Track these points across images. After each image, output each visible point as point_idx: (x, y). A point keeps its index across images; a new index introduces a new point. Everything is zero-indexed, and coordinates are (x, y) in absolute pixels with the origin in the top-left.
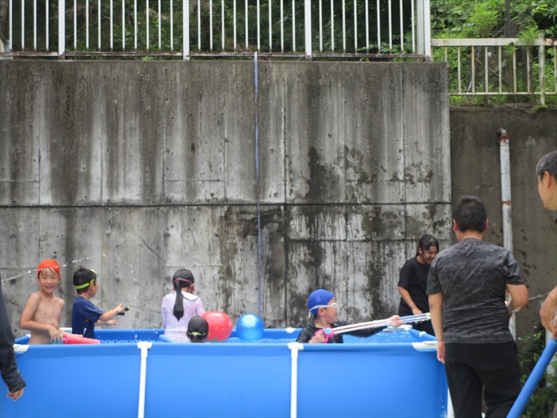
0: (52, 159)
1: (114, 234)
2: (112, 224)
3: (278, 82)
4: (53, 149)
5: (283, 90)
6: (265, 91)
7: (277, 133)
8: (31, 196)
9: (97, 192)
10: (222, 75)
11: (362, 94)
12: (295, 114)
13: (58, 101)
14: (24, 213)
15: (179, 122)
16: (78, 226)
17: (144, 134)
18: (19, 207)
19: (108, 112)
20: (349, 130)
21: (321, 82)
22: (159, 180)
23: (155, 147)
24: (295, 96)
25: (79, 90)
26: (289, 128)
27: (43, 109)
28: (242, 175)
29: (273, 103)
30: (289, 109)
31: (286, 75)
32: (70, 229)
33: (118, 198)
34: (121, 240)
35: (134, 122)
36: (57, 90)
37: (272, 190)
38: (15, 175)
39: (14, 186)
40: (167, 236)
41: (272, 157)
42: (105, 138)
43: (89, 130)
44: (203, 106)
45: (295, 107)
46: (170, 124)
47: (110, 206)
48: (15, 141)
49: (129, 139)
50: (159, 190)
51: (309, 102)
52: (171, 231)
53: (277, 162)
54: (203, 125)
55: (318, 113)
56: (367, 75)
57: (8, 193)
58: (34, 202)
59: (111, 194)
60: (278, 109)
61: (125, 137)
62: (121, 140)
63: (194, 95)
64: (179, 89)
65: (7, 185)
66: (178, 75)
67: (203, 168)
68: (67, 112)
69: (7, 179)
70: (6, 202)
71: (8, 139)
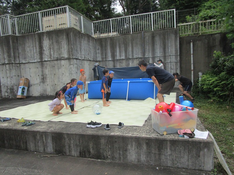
0: (111, 53)
1: (121, 64)
2: (120, 63)
3: (147, 36)
4: (111, 51)
5: (148, 38)
6: (144, 38)
7: (147, 45)
8: (108, 59)
9: (118, 58)
10: (137, 36)
11: (162, 36)
12: (150, 42)
13: (111, 43)
14: (107, 62)
15: (130, 45)
16: (115, 63)
17: (125, 47)
19: (119, 44)
20: (160, 43)
21: (154, 35)
22: (127, 55)
23: (127, 49)
24: (150, 38)
25: (114, 41)
26: (149, 44)
27: (109, 45)
28: (141, 53)
29: (146, 40)
30: (149, 41)
31: (148, 35)
32: (114, 64)
33: (121, 58)
34: (122, 65)
35: (123, 45)
36: (111, 42)
37: (146, 55)
38: (106, 56)
39: (106, 58)
40: (129, 64)
41: (146, 49)
42: (119, 49)
43: (116, 48)
44: (134, 42)
45: (150, 40)
46: (129, 45)
47: (120, 60)
48: (105, 50)
50: (127, 56)
51: (152, 39)
52: (130, 63)
53: (147, 50)
54: (134, 45)
55: (154, 41)
56: (163, 33)
57: (105, 58)
58: (109, 60)
59: (120, 58)
60: (147, 41)
62: (121, 49)
63: (133, 40)
64: (130, 39)
66: (130, 37)
67: (135, 52)
68: (113, 45)
69: (105, 56)
70: (105, 60)
71: (104, 50)
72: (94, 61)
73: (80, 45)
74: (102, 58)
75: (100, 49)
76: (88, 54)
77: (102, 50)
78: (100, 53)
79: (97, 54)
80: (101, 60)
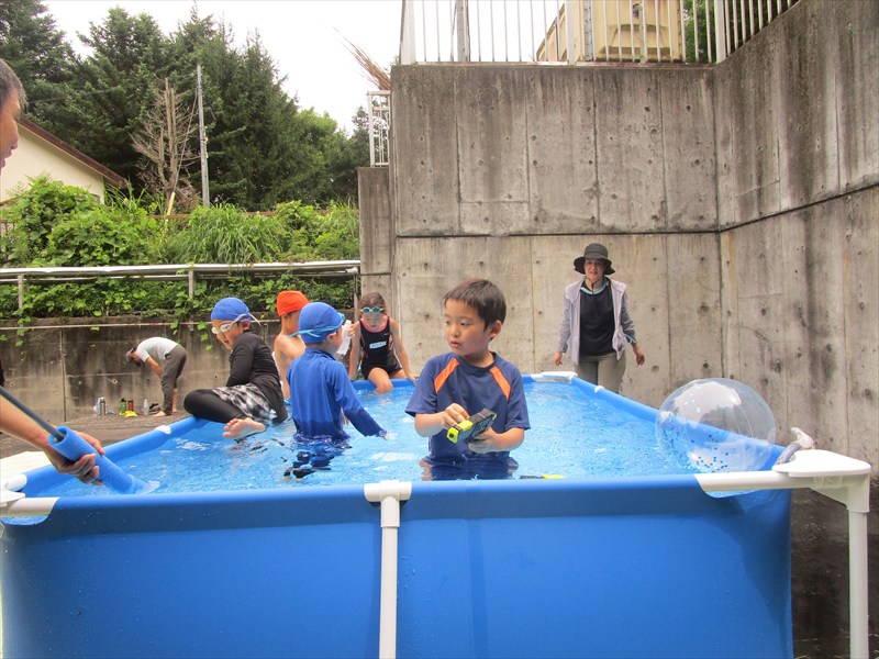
0: (789, 147)
1: (855, 235)
2: (852, 221)
4: (790, 128)
8: (774, 201)
9: (833, 179)
13: (791, 67)
14: (769, 224)
16: (816, 234)
18: (764, 219)
19: (842, 48)
25: (810, 35)
27: (778, 82)
32: (809, 238)
33: (857, 179)
34: (864, 243)
35: (873, 45)
36: (789, 50)
38: (760, 180)
39: (760, 192)
42: (840, 90)
43: (821, 87)
47: (851, 192)
48: (758, 137)
49: (866, 79)
57: (756, 204)
58: (775, 209)
59: (850, 173)
61: (862, 75)
62: (858, 84)
65: (755, 194)
68: (800, 76)
69: (755, 187)
70: (755, 216)
71: (753, 137)
72: (680, 231)
73: (491, 148)
74: (745, 203)
75: (733, 138)
76: (595, 191)
77: (742, 142)
78: (733, 170)
79: (721, 179)
80: (738, 220)
